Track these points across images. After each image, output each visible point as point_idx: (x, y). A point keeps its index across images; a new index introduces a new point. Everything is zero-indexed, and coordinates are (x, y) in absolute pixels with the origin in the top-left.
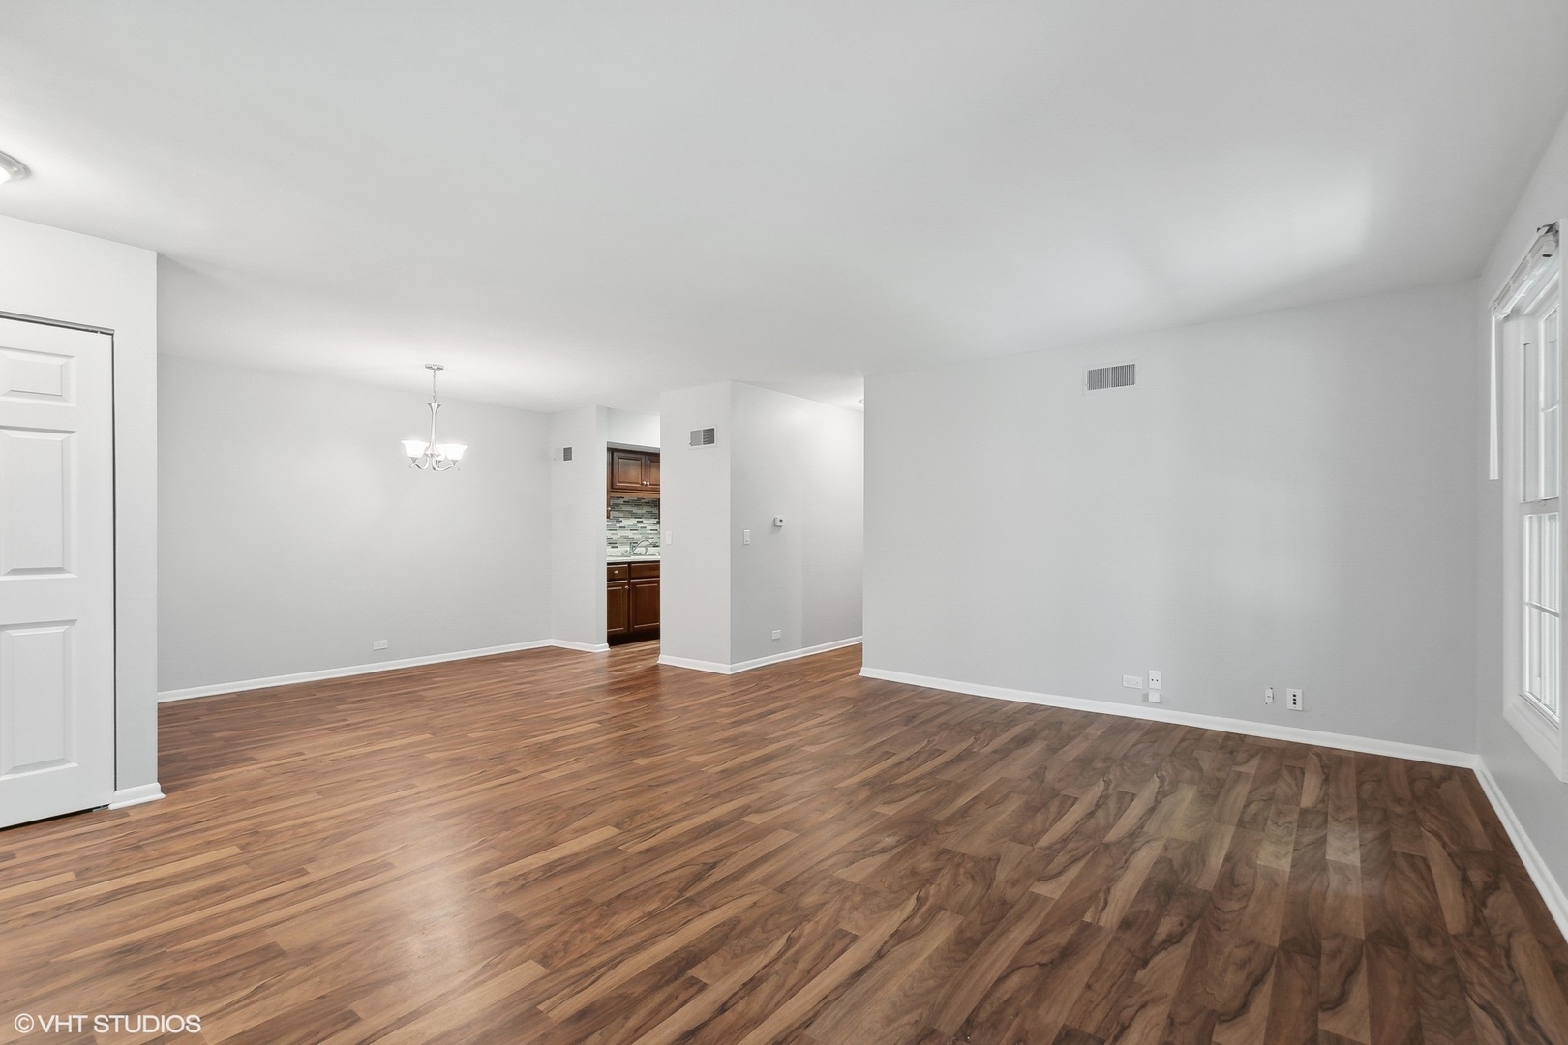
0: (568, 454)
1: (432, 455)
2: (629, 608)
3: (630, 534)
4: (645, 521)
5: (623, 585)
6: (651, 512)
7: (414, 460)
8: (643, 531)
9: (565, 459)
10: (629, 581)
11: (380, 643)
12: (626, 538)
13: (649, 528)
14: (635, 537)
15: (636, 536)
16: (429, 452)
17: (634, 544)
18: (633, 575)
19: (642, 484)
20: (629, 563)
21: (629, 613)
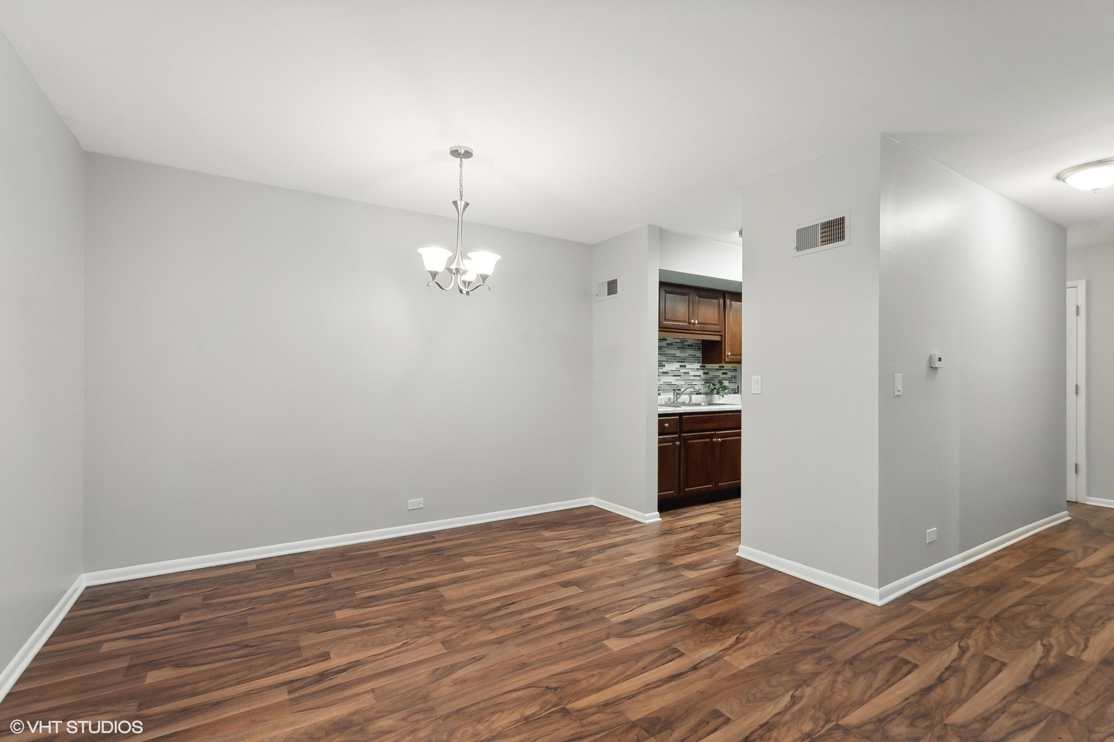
0: (612, 287)
1: (457, 270)
2: (679, 468)
3: (672, 380)
4: (688, 366)
5: (673, 440)
6: (694, 356)
7: (434, 274)
8: (686, 377)
9: (609, 294)
10: (680, 436)
11: (415, 502)
12: (669, 384)
13: (692, 373)
14: (677, 383)
15: (679, 382)
16: (453, 267)
17: (677, 391)
18: (685, 428)
19: (690, 323)
20: (681, 415)
21: (679, 473)
